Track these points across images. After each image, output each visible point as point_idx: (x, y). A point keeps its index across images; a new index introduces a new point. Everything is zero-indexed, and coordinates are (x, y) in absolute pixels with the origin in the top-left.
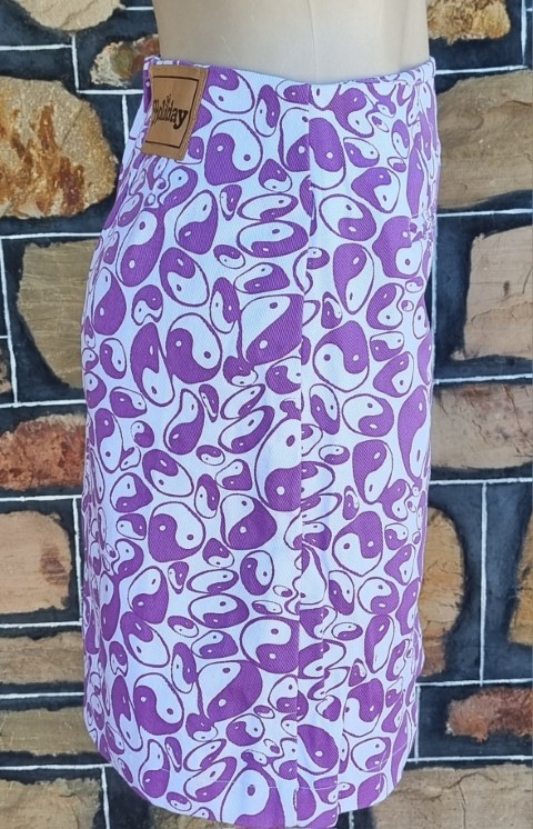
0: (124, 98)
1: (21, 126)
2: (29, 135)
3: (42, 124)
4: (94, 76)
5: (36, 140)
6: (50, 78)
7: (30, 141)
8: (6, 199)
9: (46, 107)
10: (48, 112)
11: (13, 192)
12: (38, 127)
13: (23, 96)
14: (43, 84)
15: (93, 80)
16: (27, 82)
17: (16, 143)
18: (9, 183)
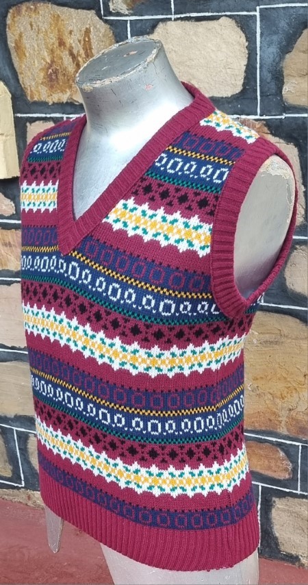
0: (129, 22)
1: (74, 41)
2: (79, 49)
3: (84, 40)
4: (111, 7)
5: (82, 52)
6: (89, 9)
7: (78, 52)
8: (68, 90)
9: (87, 28)
10: (87, 32)
11: (70, 87)
12: (82, 42)
13: (74, 21)
14: (85, 11)
15: (111, 10)
16: (76, 11)
17: (71, 54)
18: (69, 80)
